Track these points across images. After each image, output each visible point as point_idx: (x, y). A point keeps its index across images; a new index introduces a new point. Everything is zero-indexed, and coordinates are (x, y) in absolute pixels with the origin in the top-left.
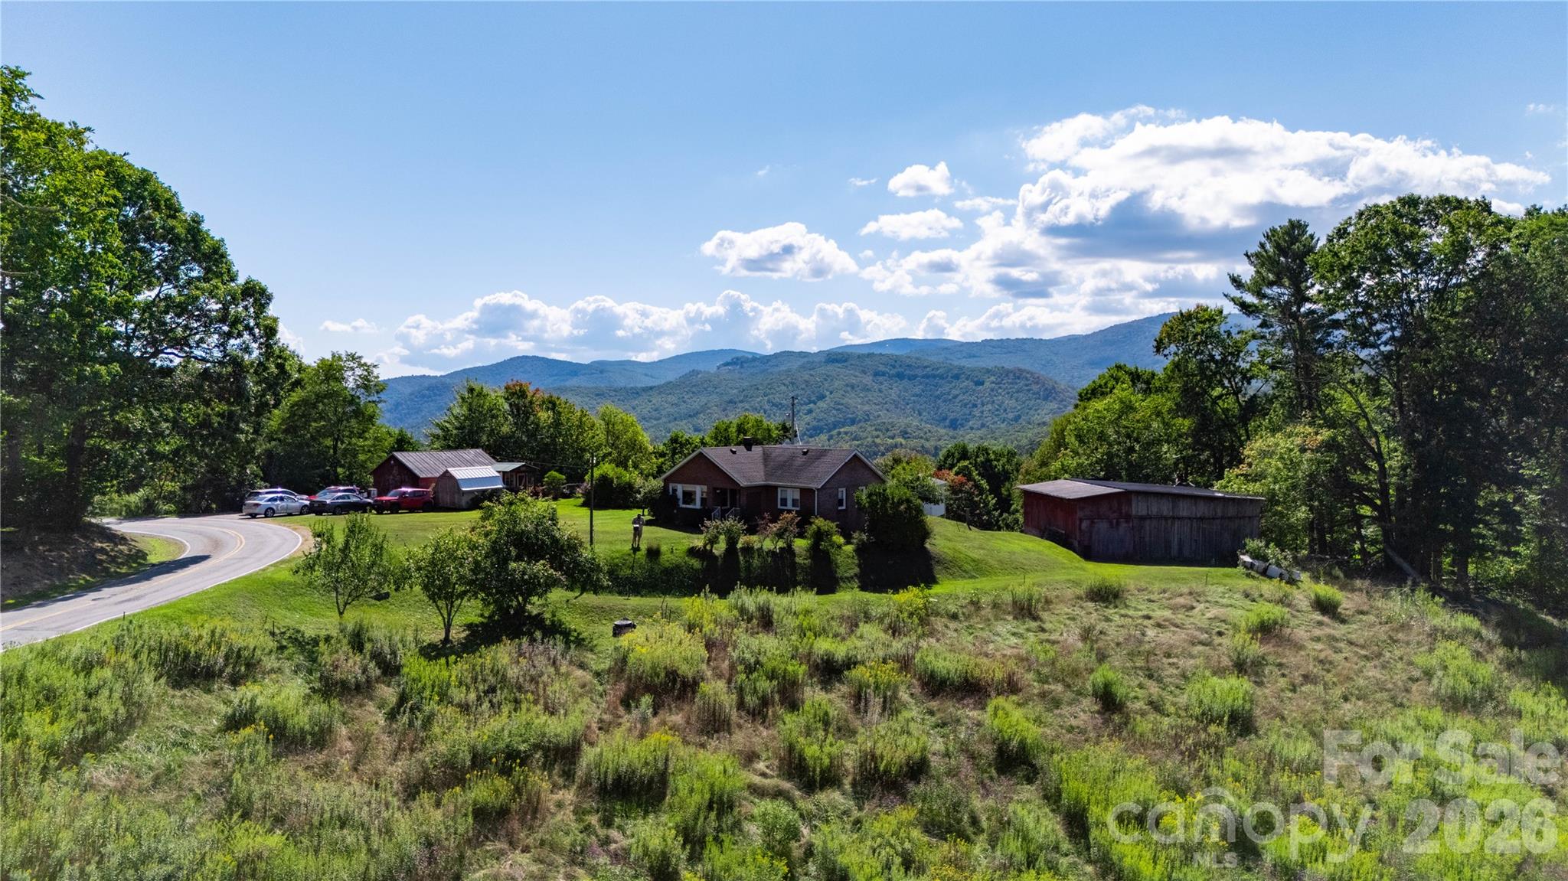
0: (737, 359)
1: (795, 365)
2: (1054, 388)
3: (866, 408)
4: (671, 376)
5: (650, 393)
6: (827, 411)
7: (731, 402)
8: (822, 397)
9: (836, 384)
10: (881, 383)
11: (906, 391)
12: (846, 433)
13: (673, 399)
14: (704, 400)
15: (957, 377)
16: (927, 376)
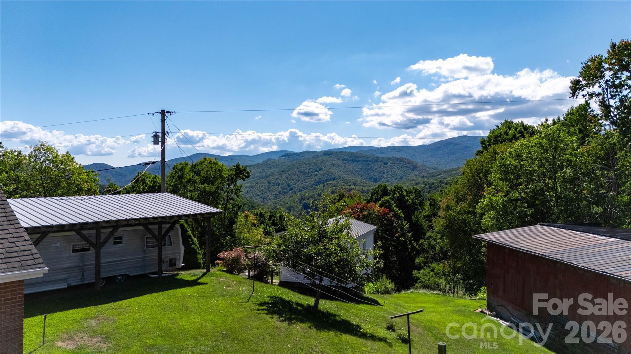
0: (287, 154)
1: (311, 156)
2: (416, 166)
3: (339, 173)
4: (260, 161)
5: (251, 167)
6: (323, 175)
7: (283, 171)
8: (321, 169)
9: (327, 164)
10: (346, 163)
11: (356, 166)
12: (330, 184)
13: (260, 170)
14: (272, 170)
15: (376, 161)
16: (364, 161)
